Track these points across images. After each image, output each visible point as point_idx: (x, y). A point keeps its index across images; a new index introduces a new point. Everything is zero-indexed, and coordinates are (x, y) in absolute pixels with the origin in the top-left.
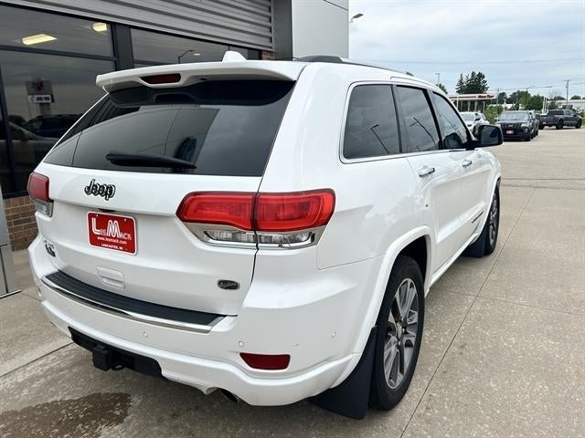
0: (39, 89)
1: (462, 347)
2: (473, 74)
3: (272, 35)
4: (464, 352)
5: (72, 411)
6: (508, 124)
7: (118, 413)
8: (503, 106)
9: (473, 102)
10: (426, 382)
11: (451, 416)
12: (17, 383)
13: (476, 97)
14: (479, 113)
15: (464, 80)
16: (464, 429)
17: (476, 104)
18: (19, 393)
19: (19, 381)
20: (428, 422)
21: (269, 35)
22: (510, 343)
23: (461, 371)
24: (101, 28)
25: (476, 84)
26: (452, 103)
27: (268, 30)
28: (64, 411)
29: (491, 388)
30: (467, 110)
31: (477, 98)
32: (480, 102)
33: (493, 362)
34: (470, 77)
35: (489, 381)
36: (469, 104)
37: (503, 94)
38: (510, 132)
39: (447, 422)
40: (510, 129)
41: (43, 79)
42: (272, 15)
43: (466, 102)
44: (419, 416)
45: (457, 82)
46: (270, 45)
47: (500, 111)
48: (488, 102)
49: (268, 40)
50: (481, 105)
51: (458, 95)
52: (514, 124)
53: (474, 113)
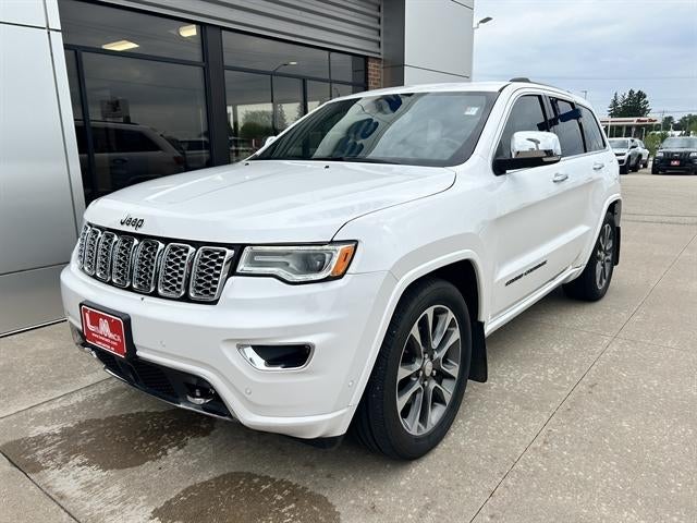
0: (115, 110)
1: (592, 386)
2: (631, 92)
3: (381, 39)
4: (594, 391)
5: (157, 422)
6: (673, 153)
7: (204, 426)
8: (669, 133)
9: (629, 128)
10: (546, 418)
11: (571, 451)
12: (100, 395)
13: (634, 121)
14: (637, 140)
15: (620, 100)
16: (587, 464)
17: (634, 130)
18: (103, 404)
19: (103, 392)
20: (544, 455)
21: (378, 38)
22: (652, 385)
23: (589, 411)
24: (190, 32)
25: (634, 105)
26: (602, 128)
27: (376, 33)
28: (148, 422)
29: (622, 428)
30: (620, 136)
31: (635, 123)
32: (639, 128)
33: (627, 403)
34: (627, 97)
35: (621, 421)
36: (624, 130)
37: (670, 118)
38: (676, 163)
39: (567, 457)
40: (676, 159)
41: (120, 98)
42: (381, 15)
43: (620, 128)
44: (535, 449)
45: (610, 103)
46: (378, 50)
47: (664, 137)
48: (650, 128)
49: (376, 44)
50: (640, 131)
51: (610, 119)
52: (681, 154)
53: (629, 139)
